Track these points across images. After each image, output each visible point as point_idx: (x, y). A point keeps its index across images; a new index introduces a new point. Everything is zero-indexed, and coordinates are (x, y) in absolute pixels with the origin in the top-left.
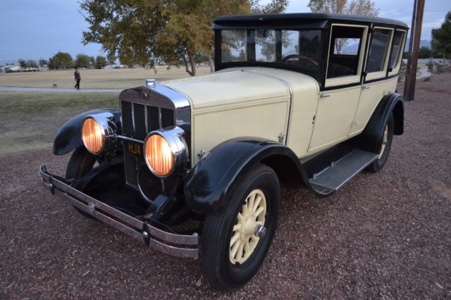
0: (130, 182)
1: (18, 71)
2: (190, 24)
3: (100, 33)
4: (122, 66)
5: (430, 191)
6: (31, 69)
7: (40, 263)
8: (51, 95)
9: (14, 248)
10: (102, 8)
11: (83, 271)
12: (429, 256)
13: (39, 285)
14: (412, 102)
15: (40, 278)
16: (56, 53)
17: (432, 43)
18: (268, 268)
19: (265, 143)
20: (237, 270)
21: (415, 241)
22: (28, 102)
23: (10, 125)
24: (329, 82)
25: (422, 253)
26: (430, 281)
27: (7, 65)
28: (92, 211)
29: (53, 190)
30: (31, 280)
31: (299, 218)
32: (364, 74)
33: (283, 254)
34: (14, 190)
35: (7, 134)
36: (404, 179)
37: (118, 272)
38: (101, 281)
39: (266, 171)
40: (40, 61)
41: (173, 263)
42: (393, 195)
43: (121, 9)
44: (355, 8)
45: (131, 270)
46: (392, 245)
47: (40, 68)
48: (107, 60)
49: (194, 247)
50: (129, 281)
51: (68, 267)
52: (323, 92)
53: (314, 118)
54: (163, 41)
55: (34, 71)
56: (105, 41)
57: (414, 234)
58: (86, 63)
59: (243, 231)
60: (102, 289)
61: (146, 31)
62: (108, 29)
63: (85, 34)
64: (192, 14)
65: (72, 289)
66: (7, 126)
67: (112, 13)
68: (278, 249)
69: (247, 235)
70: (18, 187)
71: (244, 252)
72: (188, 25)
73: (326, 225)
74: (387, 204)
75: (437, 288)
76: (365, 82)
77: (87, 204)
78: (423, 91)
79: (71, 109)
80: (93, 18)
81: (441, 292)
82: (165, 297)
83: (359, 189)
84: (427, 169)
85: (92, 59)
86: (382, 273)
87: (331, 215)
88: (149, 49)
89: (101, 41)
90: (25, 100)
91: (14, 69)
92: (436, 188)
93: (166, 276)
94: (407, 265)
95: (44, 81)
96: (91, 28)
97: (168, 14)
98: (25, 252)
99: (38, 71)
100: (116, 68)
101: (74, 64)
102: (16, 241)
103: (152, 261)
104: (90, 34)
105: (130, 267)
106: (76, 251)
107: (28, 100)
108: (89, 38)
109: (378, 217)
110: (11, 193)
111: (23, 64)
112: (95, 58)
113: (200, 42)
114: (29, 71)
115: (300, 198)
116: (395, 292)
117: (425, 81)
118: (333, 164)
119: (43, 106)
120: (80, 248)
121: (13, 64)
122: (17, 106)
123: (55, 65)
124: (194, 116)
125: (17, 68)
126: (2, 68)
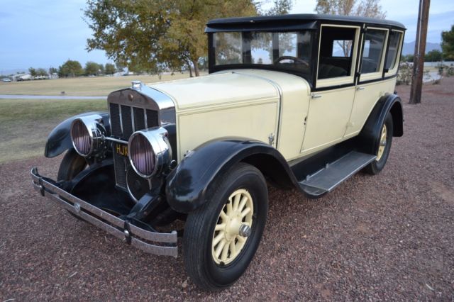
0: (119, 184)
1: (29, 80)
2: (192, 29)
3: (104, 40)
4: (132, 73)
5: (428, 193)
6: (41, 77)
7: (29, 265)
8: (59, 102)
9: (6, 250)
10: (106, 16)
11: (71, 272)
12: (422, 258)
13: (26, 286)
14: (418, 105)
15: (27, 279)
16: (66, 61)
17: (442, 45)
18: (256, 270)
19: (247, 142)
20: (221, 270)
21: (409, 243)
22: (37, 110)
23: (17, 132)
24: (320, 83)
25: (414, 254)
26: (419, 283)
27: (18, 73)
28: (78, 211)
29: (43, 192)
30: (18, 281)
31: (292, 220)
32: (357, 75)
33: (272, 255)
34: (12, 194)
35: (14, 141)
36: (403, 181)
37: (105, 273)
38: (87, 282)
39: (251, 170)
40: (50, 69)
41: (160, 264)
42: (390, 197)
43: (124, 16)
44: (363, 11)
45: (119, 271)
46: (384, 246)
47: (50, 76)
48: (116, 67)
49: (174, 245)
50: (115, 282)
51: (57, 268)
52: (315, 93)
53: (305, 119)
54: (165, 47)
55: (44, 79)
56: (109, 47)
57: (408, 235)
58: (95, 70)
59: (227, 231)
60: (87, 290)
61: (150, 38)
62: (112, 35)
63: (89, 41)
64: (194, 20)
65: (58, 290)
66: (14, 133)
67: (115, 20)
68: (267, 251)
69: (232, 235)
70: (16, 192)
71: (229, 252)
72: (190, 31)
73: (319, 227)
74: (383, 206)
75: (427, 289)
76: (359, 83)
77: (73, 204)
78: (431, 94)
80: (97, 25)
81: (431, 293)
82: (150, 298)
83: (356, 192)
84: (427, 171)
85: (101, 67)
86: (371, 275)
87: (325, 217)
88: (153, 55)
89: (105, 48)
90: (33, 107)
91: (24, 77)
92: (435, 190)
93: (152, 278)
94: (398, 266)
95: (53, 89)
96: (95, 35)
97: (171, 20)
98: (16, 254)
99: (48, 79)
100: (125, 75)
101: (84, 72)
102: (8, 242)
103: (140, 263)
104: (93, 41)
105: (118, 269)
106: (65, 253)
107: (36, 108)
108: (93, 45)
109: (373, 218)
110: (9, 198)
111: (33, 73)
112: (104, 66)
113: (202, 47)
114: (40, 79)
115: (295, 200)
116: (383, 293)
117: (434, 84)
118: (328, 166)
119: (51, 113)
120: (70, 250)
121: (23, 73)
122: (25, 114)
123: (65, 73)
124: (179, 116)
125: (27, 76)
126: (13, 77)
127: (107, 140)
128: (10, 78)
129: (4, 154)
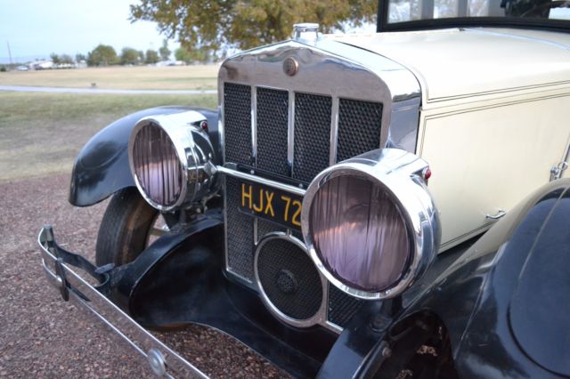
0: (234, 268)
1: (50, 68)
3: (154, 6)
6: (66, 65)
8: (89, 97)
22: (59, 106)
23: (34, 136)
27: (37, 60)
29: (64, 291)
35: (28, 148)
40: (77, 56)
47: (77, 65)
48: (159, 55)
55: (70, 68)
56: (161, 16)
58: (133, 58)
63: (133, 8)
66: (29, 137)
79: (114, 115)
85: (141, 54)
89: (156, 17)
90: (55, 103)
91: (44, 65)
95: (80, 80)
99: (74, 68)
100: (171, 65)
101: (119, 60)
104: (139, 8)
107: (59, 103)
108: (138, 14)
111: (56, 60)
112: (145, 53)
114: (64, 68)
119: (78, 111)
121: (44, 60)
122: (44, 111)
123: (96, 61)
124: (425, 121)
125: (49, 64)
126: (31, 65)
127: (218, 174)
128: (28, 67)
129: (13, 166)
